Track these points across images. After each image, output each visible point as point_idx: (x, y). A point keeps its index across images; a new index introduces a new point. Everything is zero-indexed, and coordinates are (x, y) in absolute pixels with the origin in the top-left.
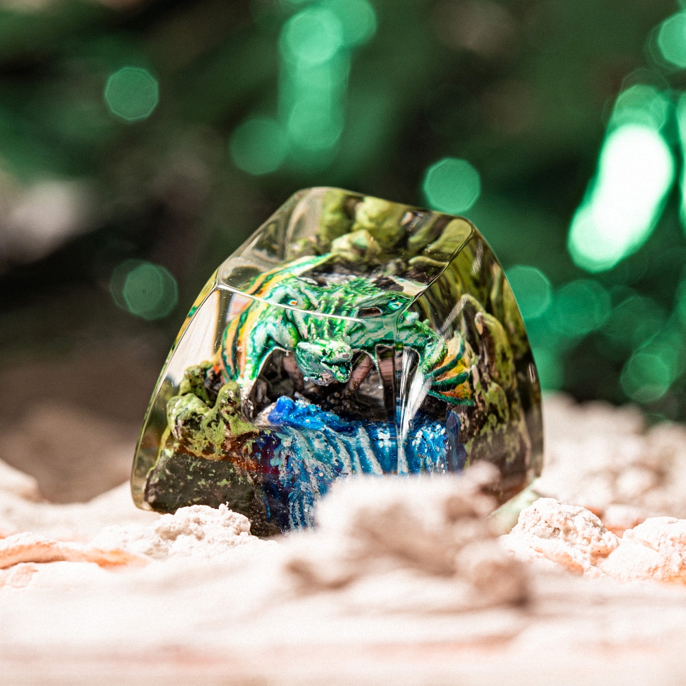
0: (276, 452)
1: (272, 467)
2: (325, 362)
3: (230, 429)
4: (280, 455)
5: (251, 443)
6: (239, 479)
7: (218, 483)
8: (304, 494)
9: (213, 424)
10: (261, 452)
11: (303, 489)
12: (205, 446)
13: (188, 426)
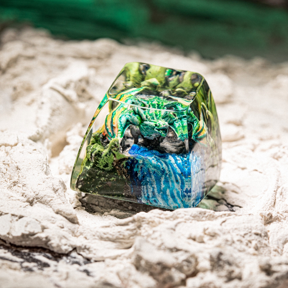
0: (136, 166)
1: (134, 172)
2: (156, 129)
3: (116, 157)
4: (138, 167)
5: (125, 162)
6: (119, 177)
7: (110, 179)
8: (148, 182)
9: (108, 155)
10: (130, 166)
11: (148, 180)
12: (104, 164)
13: (97, 157)
